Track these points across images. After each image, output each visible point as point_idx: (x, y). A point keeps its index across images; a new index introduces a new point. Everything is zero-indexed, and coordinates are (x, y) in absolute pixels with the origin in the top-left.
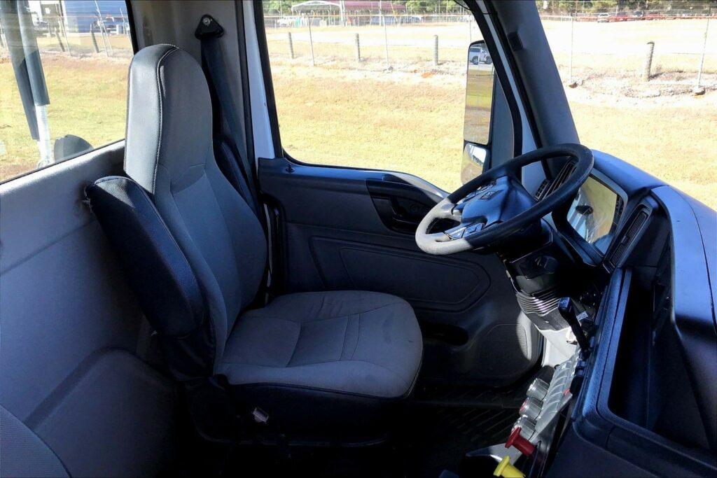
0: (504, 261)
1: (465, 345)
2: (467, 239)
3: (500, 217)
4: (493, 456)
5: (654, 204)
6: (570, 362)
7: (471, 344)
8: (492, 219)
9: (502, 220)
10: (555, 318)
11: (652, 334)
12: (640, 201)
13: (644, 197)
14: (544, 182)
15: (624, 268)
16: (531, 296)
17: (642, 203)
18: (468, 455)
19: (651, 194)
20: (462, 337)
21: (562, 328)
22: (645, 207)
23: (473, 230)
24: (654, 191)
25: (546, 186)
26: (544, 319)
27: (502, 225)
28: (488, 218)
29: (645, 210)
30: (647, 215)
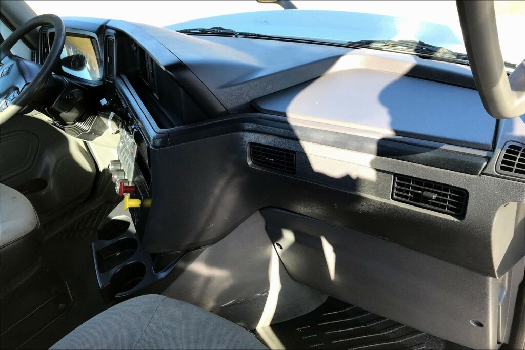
0: (46, 109)
1: (48, 186)
2: (14, 103)
3: (26, 81)
4: (112, 219)
5: (113, 32)
6: (122, 140)
7: (51, 184)
8: (21, 85)
9: (28, 82)
10: (96, 129)
11: (154, 96)
12: (104, 34)
13: (105, 30)
14: (32, 53)
15: (118, 75)
16: (75, 123)
17: (106, 35)
18: (99, 228)
19: (108, 27)
20: (43, 183)
21: (103, 132)
22: (109, 36)
23: (12, 98)
24: (108, 24)
25: (36, 55)
26: (90, 133)
27: (31, 85)
28: (17, 85)
29: (110, 38)
30: (114, 40)
